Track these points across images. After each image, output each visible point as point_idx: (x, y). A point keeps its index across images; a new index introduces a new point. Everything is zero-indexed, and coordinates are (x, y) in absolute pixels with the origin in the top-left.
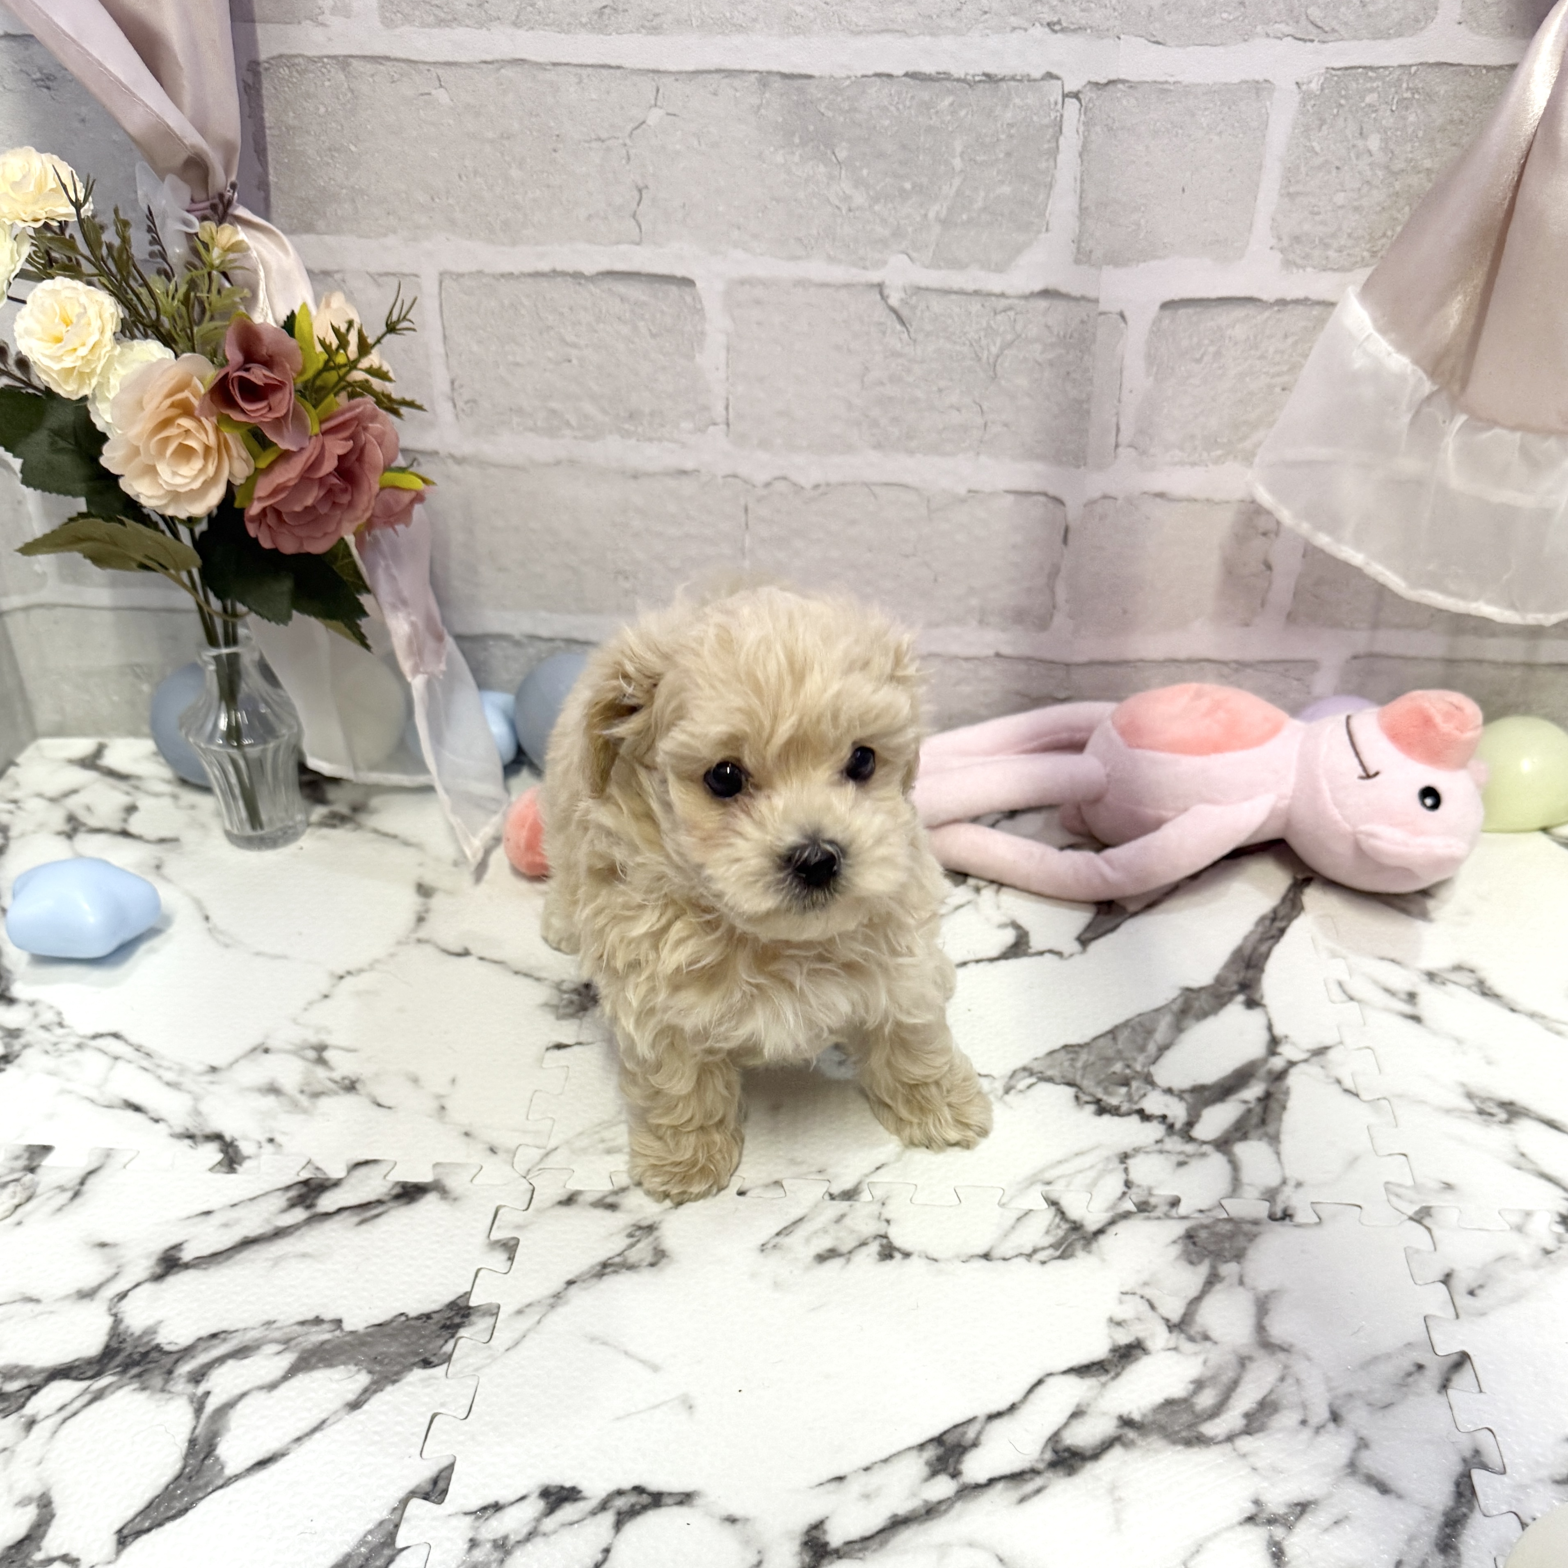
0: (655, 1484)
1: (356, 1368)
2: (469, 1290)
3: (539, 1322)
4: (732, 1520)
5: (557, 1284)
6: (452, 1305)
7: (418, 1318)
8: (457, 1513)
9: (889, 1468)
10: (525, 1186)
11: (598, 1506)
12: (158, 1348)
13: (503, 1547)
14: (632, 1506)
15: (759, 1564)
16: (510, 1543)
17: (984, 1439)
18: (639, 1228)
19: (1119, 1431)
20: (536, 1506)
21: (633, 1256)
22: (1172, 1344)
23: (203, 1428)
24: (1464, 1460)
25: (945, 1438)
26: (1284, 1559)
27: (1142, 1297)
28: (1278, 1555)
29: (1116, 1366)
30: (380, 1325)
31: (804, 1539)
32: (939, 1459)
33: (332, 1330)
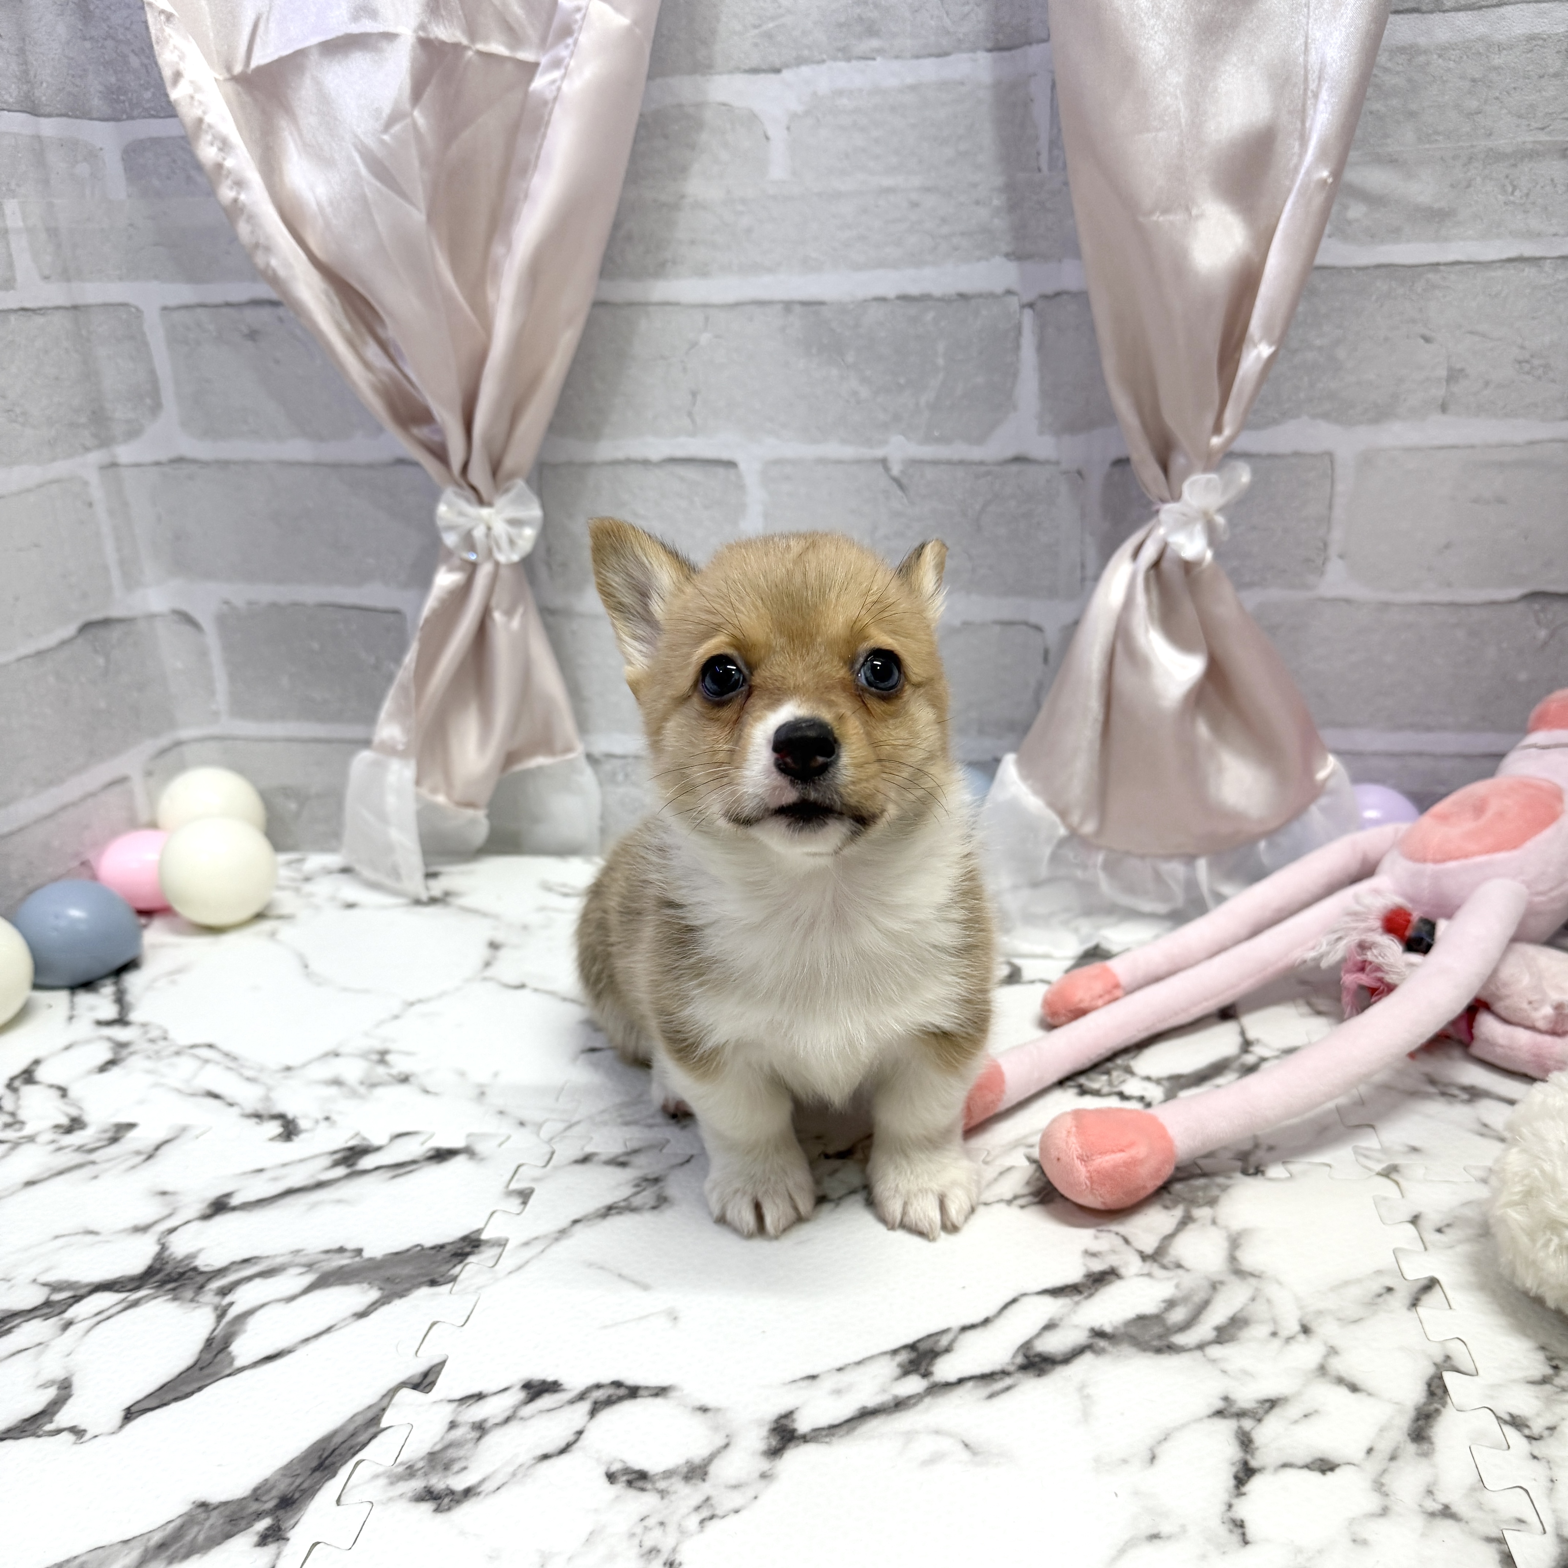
0: (631, 1379)
1: (369, 1286)
2: (481, 1226)
3: (543, 1251)
4: (704, 1410)
5: (564, 1222)
6: (463, 1239)
7: (433, 1248)
8: (441, 1401)
9: (862, 1369)
10: (546, 1149)
11: (575, 1397)
12: (195, 1269)
13: (481, 1428)
14: (610, 1397)
15: (727, 1446)
16: (488, 1425)
17: (956, 1346)
18: (646, 1180)
19: (1090, 1341)
20: (517, 1396)
21: (637, 1201)
22: (1145, 1271)
23: (222, 1330)
24: (1435, 1364)
25: (918, 1345)
26: (1252, 1446)
27: (1117, 1234)
28: (1247, 1442)
29: (1090, 1288)
30: (397, 1254)
31: (773, 1426)
32: (911, 1362)
33: (353, 1257)
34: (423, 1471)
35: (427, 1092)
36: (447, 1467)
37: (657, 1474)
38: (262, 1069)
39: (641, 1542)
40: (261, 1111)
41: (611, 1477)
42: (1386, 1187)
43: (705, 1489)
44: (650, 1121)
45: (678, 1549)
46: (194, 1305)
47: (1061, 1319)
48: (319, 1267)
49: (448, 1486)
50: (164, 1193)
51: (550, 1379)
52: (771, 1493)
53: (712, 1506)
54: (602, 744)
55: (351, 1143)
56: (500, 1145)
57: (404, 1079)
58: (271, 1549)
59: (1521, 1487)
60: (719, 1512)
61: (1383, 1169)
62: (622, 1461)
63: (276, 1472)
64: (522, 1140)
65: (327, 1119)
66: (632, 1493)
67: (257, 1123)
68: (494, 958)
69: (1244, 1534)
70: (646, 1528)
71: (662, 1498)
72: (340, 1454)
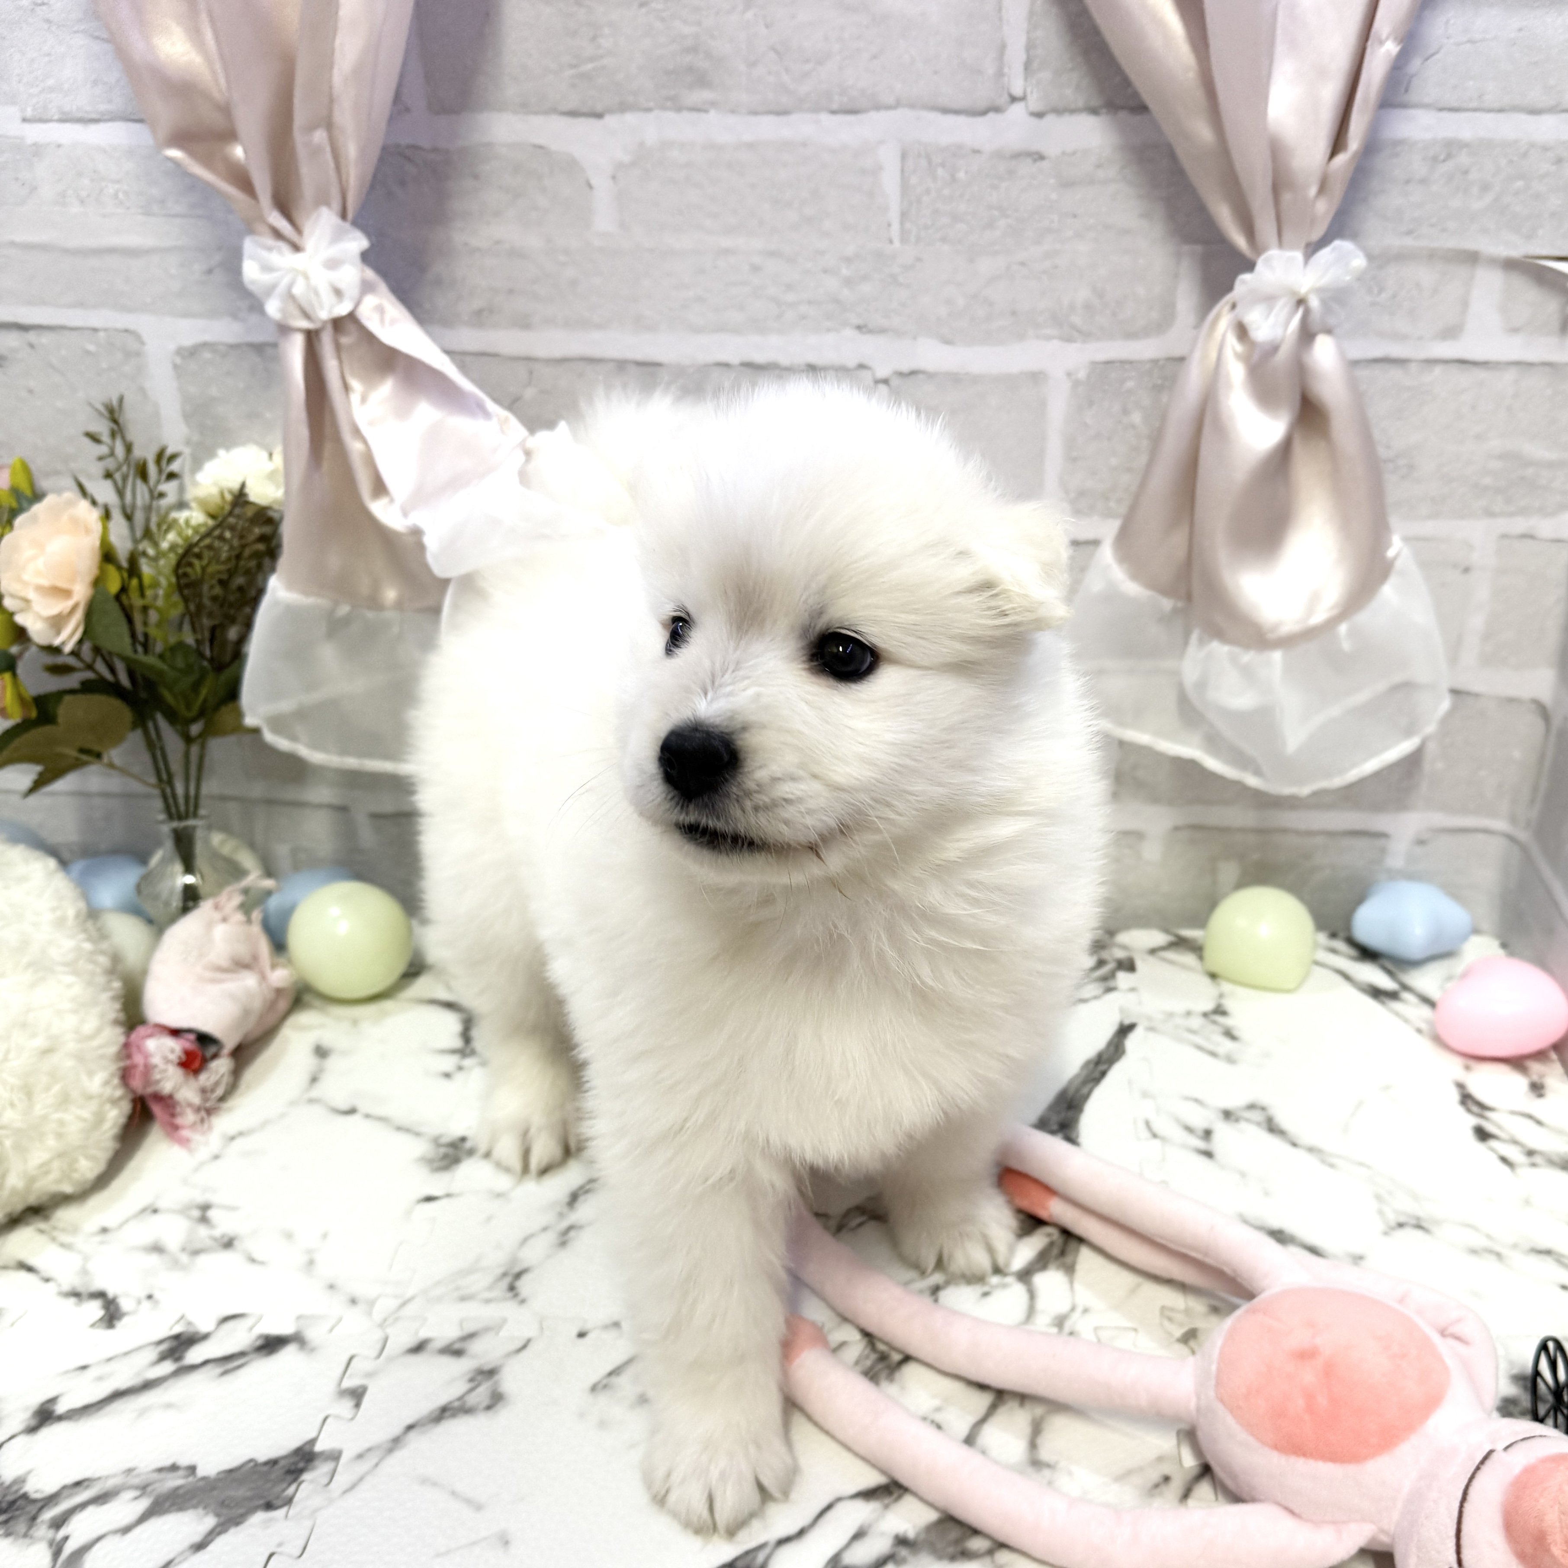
1: (205, 1512)
2: (315, 1436)
3: (376, 1466)
5: (397, 1428)
6: (297, 1452)
7: (267, 1463)
10: (379, 1335)
12: (25, 1496)
18: (480, 1374)
19: (894, 1550)
21: (472, 1400)
30: (231, 1471)
33: (186, 1477)
35: (253, 1260)
38: (76, 1232)
40: (80, 1288)
44: (487, 1295)
46: (27, 1541)
47: (870, 1526)
48: (154, 1490)
55: (177, 1330)
56: (331, 1330)
57: (228, 1244)
61: (1182, 1334)
64: (354, 1322)
65: (150, 1297)
67: (77, 1305)
68: (321, 1069)
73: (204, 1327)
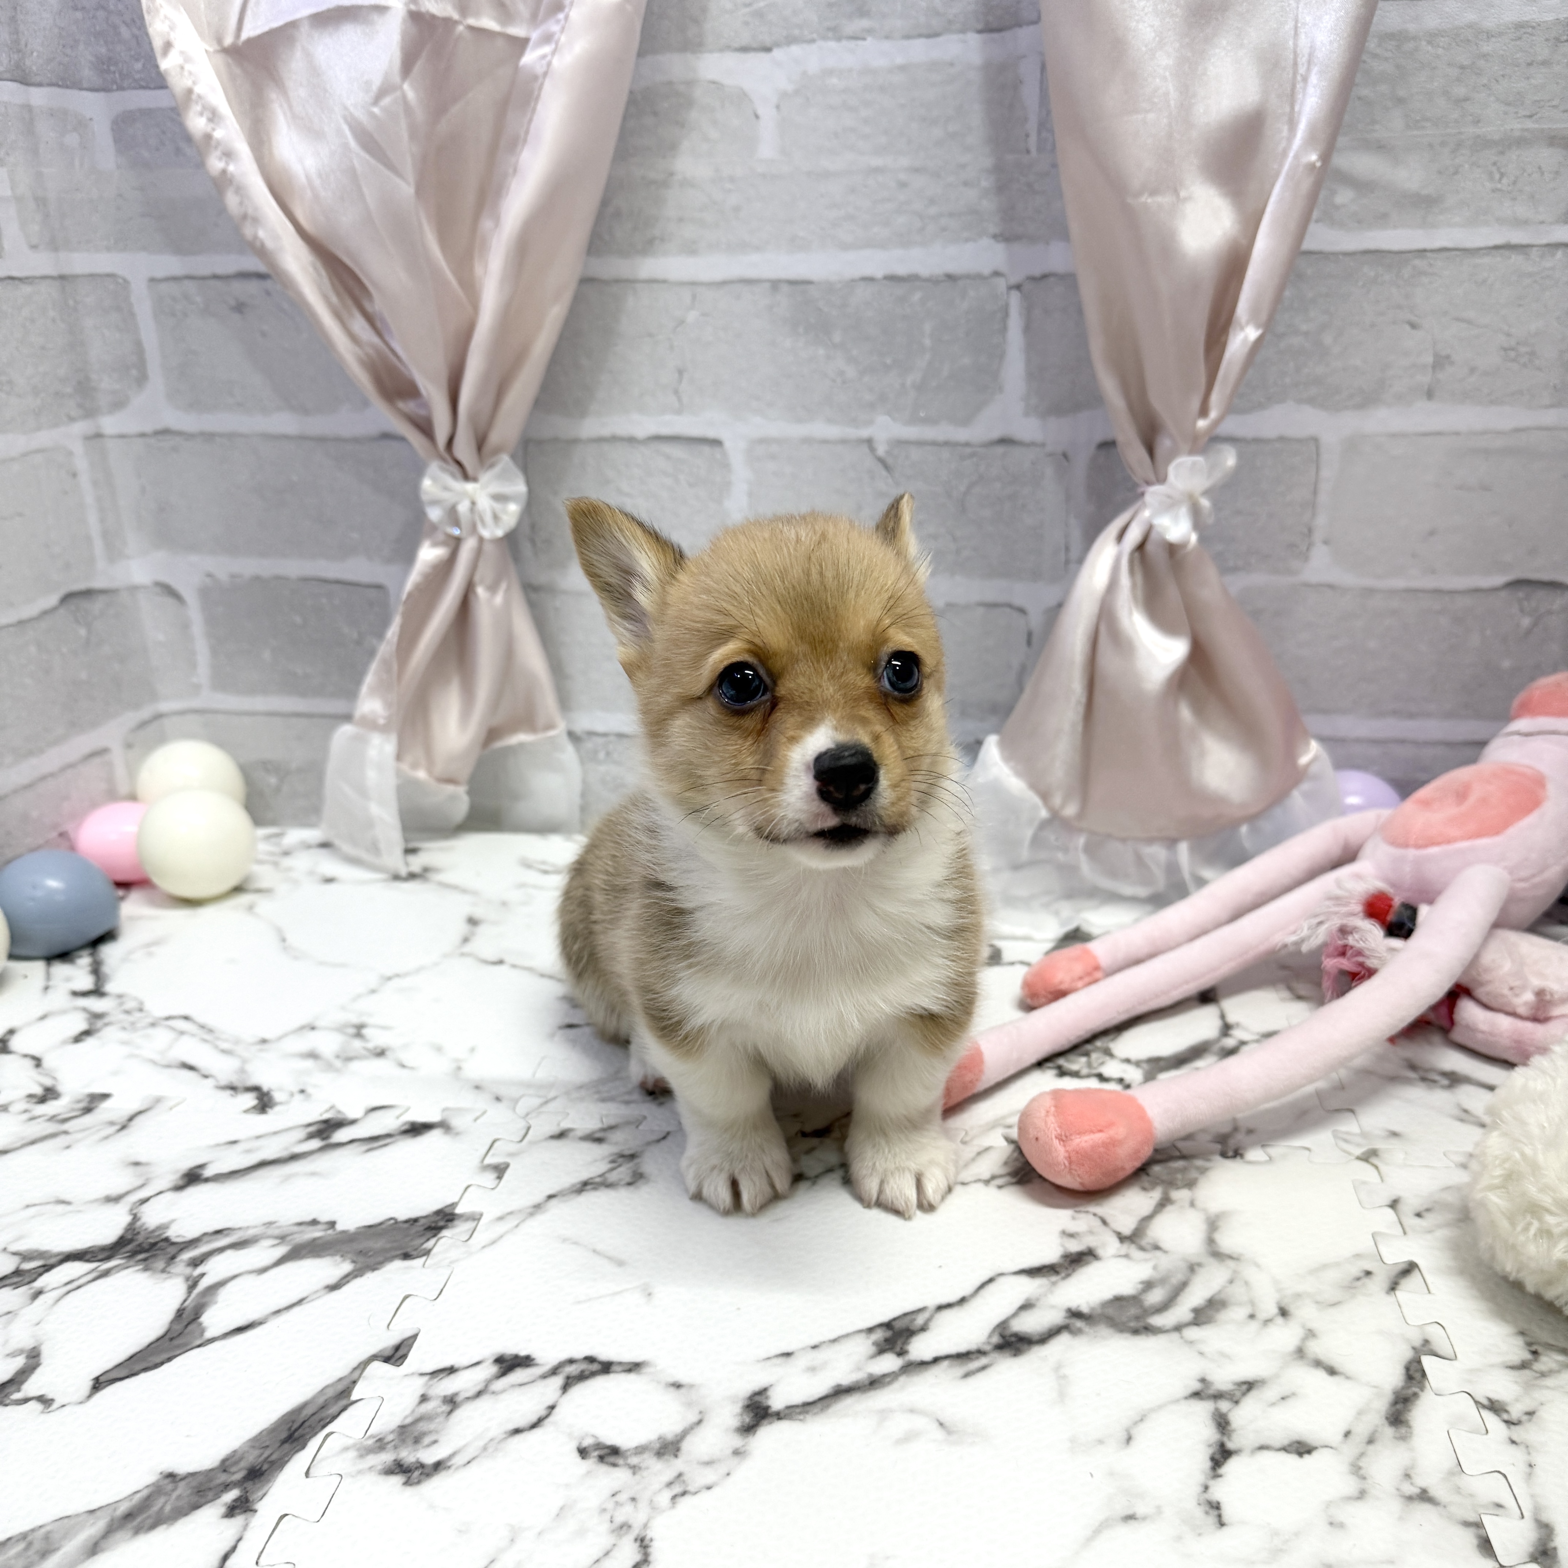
0: (604, 1354)
1: (342, 1259)
2: (456, 1200)
3: (517, 1226)
4: (677, 1386)
5: (539, 1197)
6: (439, 1212)
7: (406, 1221)
8: (413, 1374)
9: (837, 1347)
10: (522, 1124)
11: (549, 1371)
12: (167, 1240)
13: (452, 1402)
14: (582, 1372)
15: (700, 1422)
16: (459, 1399)
17: (932, 1325)
18: (622, 1156)
19: (1067, 1321)
20: (489, 1370)
21: (613, 1177)
22: (1123, 1252)
23: (192, 1301)
24: (1414, 1348)
25: (894, 1323)
26: (1229, 1428)
27: (1095, 1215)
28: (1223, 1424)
29: (1067, 1269)
30: (370, 1227)
31: (746, 1403)
32: (886, 1340)
33: (326, 1230)
34: (393, 1444)
35: (403, 1066)
36: (417, 1440)
37: (629, 1450)
38: (237, 1042)
39: (612, 1517)
40: (236, 1083)
41: (583, 1452)
42: (1365, 1171)
43: (677, 1465)
44: (627, 1098)
45: (649, 1525)
46: (164, 1275)
47: (1038, 1299)
48: (291, 1240)
49: (418, 1459)
50: (137, 1164)
51: (523, 1353)
52: (745, 1470)
53: (684, 1482)
54: (584, 722)
55: (326, 1116)
56: (476, 1120)
57: (381, 1053)
58: (238, 1521)
59: (1499, 1472)
60: (691, 1488)
61: (1363, 1154)
62: (593, 1436)
63: (244, 1443)
64: (498, 1114)
65: (302, 1091)
66: (603, 1469)
67: (232, 1095)
68: (473, 934)
69: (1220, 1516)
70: (617, 1503)
71: (634, 1474)
72: (310, 1426)
73: (351, 1113)
